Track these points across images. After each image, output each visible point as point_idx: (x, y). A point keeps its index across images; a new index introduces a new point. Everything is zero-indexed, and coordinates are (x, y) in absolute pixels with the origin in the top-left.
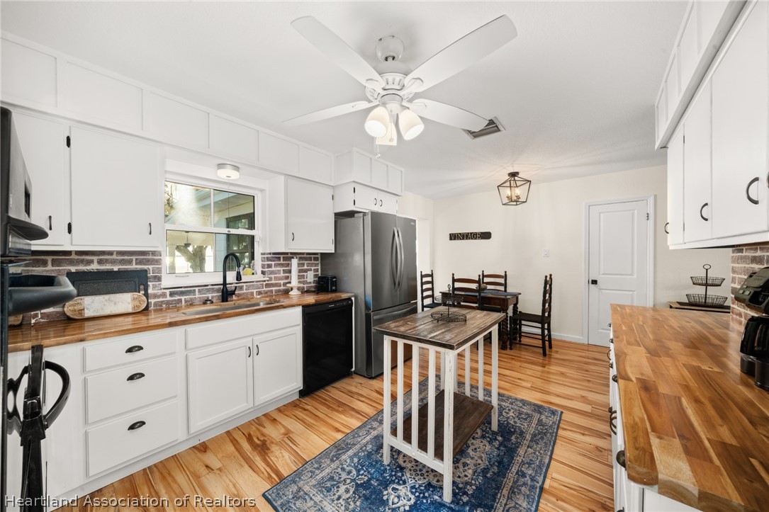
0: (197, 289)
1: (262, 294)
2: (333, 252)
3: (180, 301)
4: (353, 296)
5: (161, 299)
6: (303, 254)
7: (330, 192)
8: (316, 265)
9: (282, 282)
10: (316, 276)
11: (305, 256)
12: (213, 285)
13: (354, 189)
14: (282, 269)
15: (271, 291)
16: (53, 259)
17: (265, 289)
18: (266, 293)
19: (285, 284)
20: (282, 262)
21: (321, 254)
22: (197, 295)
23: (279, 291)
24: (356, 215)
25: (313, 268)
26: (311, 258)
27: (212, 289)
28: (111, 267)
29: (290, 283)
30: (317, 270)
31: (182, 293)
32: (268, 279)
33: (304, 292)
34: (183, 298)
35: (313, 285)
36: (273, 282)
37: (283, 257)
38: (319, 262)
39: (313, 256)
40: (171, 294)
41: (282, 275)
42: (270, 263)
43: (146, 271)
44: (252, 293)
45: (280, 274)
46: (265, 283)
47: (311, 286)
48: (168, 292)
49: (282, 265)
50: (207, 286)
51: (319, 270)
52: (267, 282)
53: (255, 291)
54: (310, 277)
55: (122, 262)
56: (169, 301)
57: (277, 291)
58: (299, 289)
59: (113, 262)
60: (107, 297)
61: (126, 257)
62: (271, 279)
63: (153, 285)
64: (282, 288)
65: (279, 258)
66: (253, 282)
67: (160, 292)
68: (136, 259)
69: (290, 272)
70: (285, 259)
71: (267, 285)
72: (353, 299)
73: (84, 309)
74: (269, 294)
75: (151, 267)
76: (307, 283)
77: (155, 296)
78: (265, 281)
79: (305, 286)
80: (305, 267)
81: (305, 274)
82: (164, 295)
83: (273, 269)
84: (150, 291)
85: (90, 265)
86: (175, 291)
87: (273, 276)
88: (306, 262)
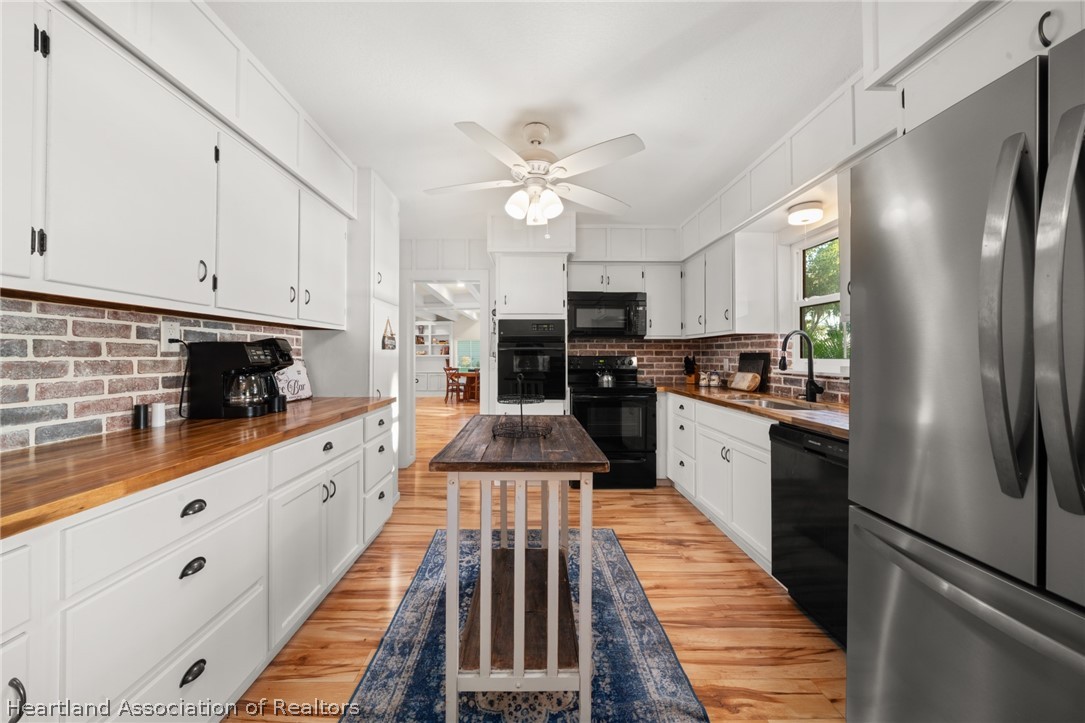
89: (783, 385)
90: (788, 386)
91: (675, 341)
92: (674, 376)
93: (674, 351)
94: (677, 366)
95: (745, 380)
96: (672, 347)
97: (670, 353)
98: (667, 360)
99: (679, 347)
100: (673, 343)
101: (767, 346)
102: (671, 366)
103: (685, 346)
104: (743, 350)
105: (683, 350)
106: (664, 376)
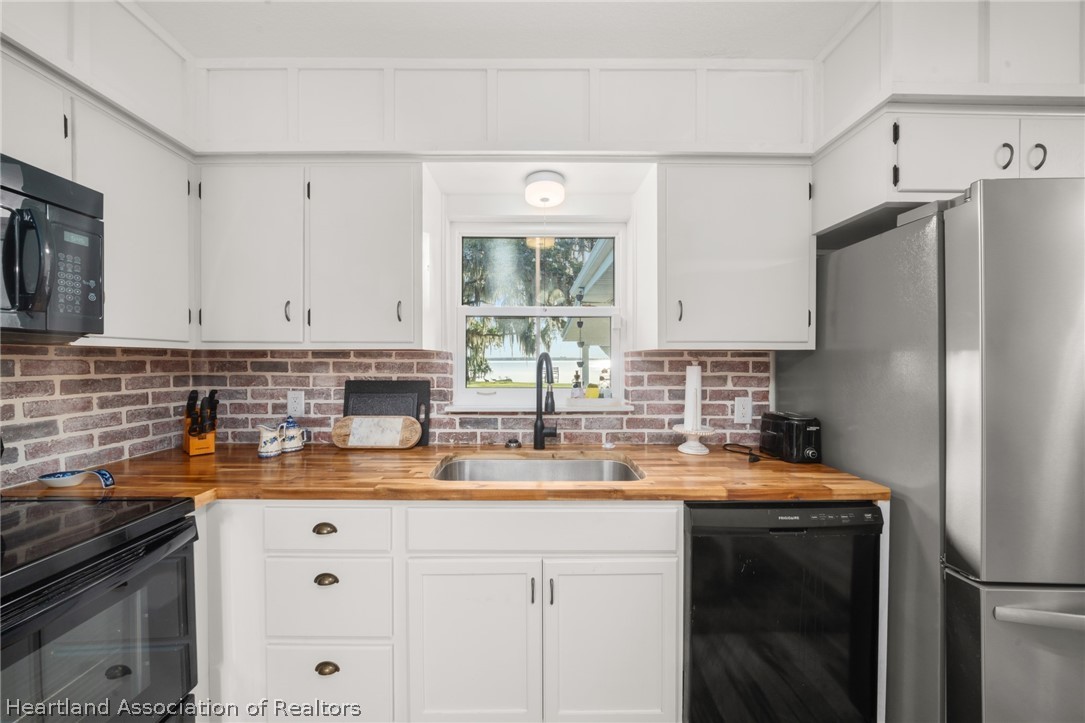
0: (500, 418)
1: (619, 439)
2: (812, 346)
3: (474, 435)
4: (883, 496)
5: (448, 430)
6: (723, 353)
7: (801, 177)
8: (761, 382)
9: (666, 418)
10: (757, 409)
11: (729, 358)
12: (525, 413)
13: (896, 128)
14: (666, 389)
15: (641, 436)
16: (334, 363)
17: (625, 430)
18: (628, 438)
19: (671, 424)
20: (666, 372)
21: (779, 354)
22: (500, 430)
23: (659, 437)
24: (901, 219)
25: (750, 390)
26: (746, 364)
27: (525, 419)
28: (390, 375)
29: (681, 422)
30: (765, 396)
31: (478, 423)
32: (632, 408)
33: (718, 448)
34: (479, 431)
35: (749, 431)
36: (645, 416)
37: (671, 363)
38: (771, 374)
39: (751, 360)
40: (463, 423)
41: (667, 401)
42: (639, 374)
43: (427, 383)
44: (598, 437)
45: (660, 399)
46: (625, 417)
47: (745, 436)
48: (457, 418)
49: (665, 380)
50: (516, 413)
51: (772, 396)
52: (630, 416)
53: (604, 432)
54: (743, 413)
55: (403, 368)
56: (459, 434)
57: (652, 437)
58: (702, 440)
59: (392, 367)
60: (376, 419)
61: (406, 361)
62: (638, 409)
63: (438, 405)
64: (666, 431)
65: (661, 364)
66: (601, 413)
67: (447, 418)
68: (418, 363)
69: (681, 395)
70: (674, 366)
71: (631, 423)
72: (885, 506)
73: (348, 435)
74: (635, 441)
75: (435, 377)
76: (733, 425)
77: (441, 424)
78: (626, 413)
79: (728, 432)
80: (730, 386)
81: (728, 403)
82: (451, 424)
83: (646, 387)
84: (433, 415)
85: (367, 371)
86: (469, 418)
87: (645, 403)
88: (730, 375)
89: (458, 430)
90: (470, 430)
91: (127, 351)
92: (126, 445)
93: (125, 377)
94: (132, 417)
95: (388, 429)
96: (118, 367)
97: (115, 384)
98: (103, 404)
99: (139, 367)
100: (120, 357)
101: (421, 369)
102: (115, 418)
103: (156, 365)
104: (352, 376)
105: (148, 373)
106: (96, 448)
